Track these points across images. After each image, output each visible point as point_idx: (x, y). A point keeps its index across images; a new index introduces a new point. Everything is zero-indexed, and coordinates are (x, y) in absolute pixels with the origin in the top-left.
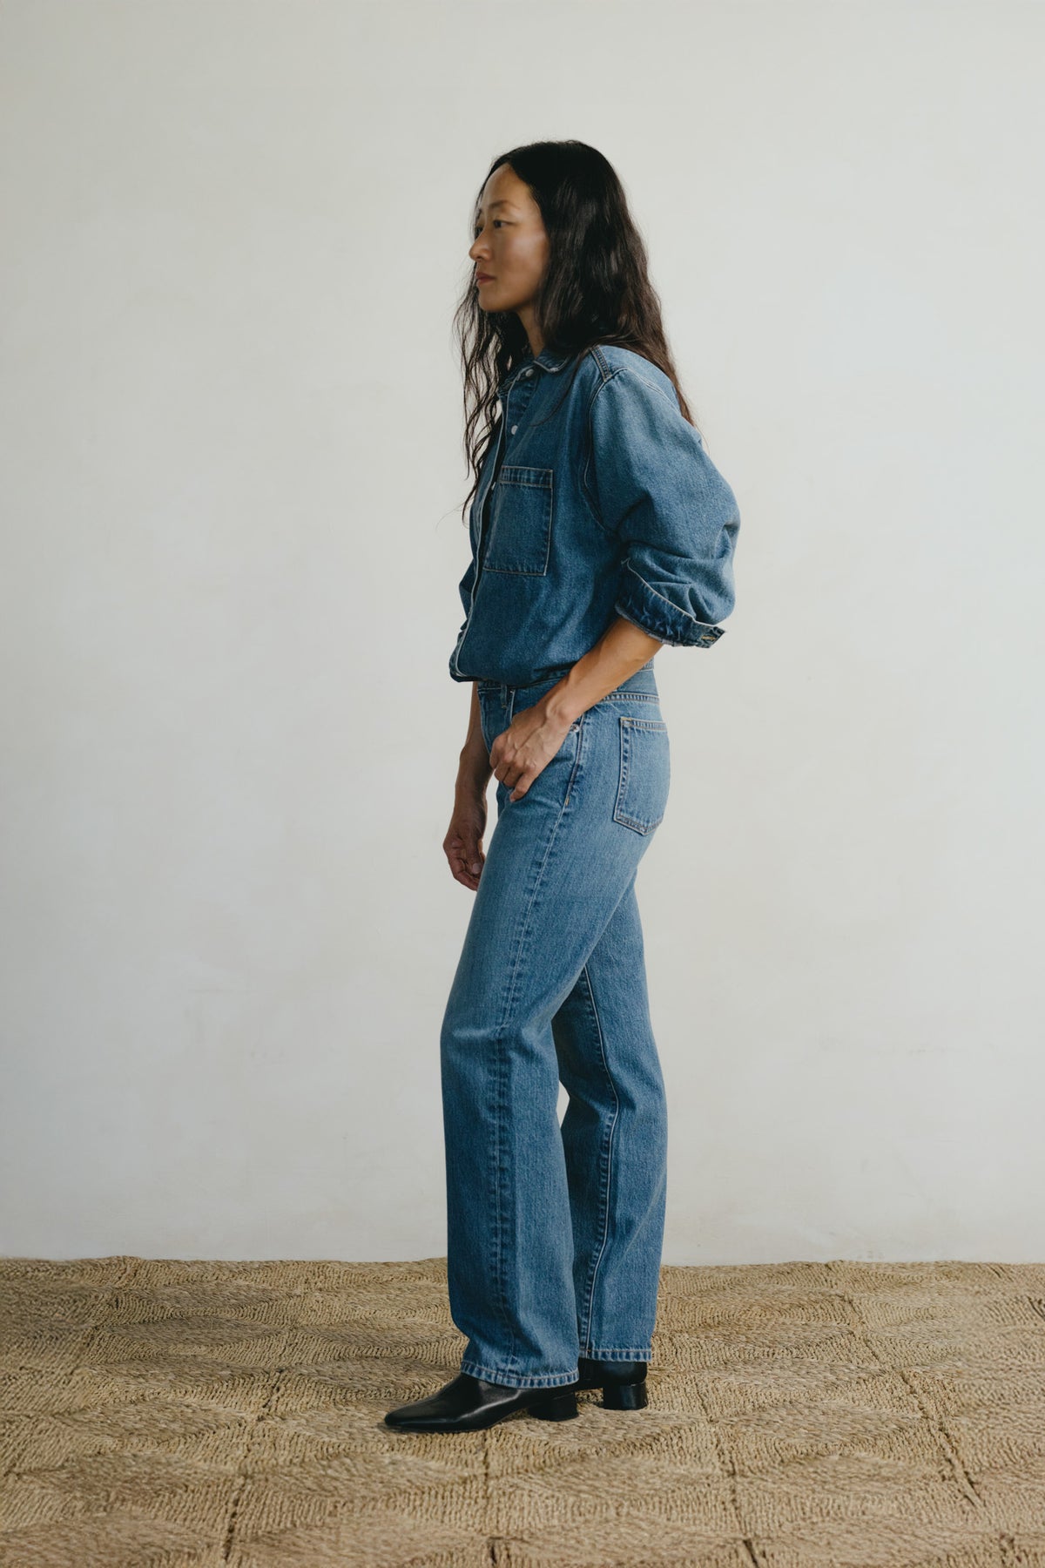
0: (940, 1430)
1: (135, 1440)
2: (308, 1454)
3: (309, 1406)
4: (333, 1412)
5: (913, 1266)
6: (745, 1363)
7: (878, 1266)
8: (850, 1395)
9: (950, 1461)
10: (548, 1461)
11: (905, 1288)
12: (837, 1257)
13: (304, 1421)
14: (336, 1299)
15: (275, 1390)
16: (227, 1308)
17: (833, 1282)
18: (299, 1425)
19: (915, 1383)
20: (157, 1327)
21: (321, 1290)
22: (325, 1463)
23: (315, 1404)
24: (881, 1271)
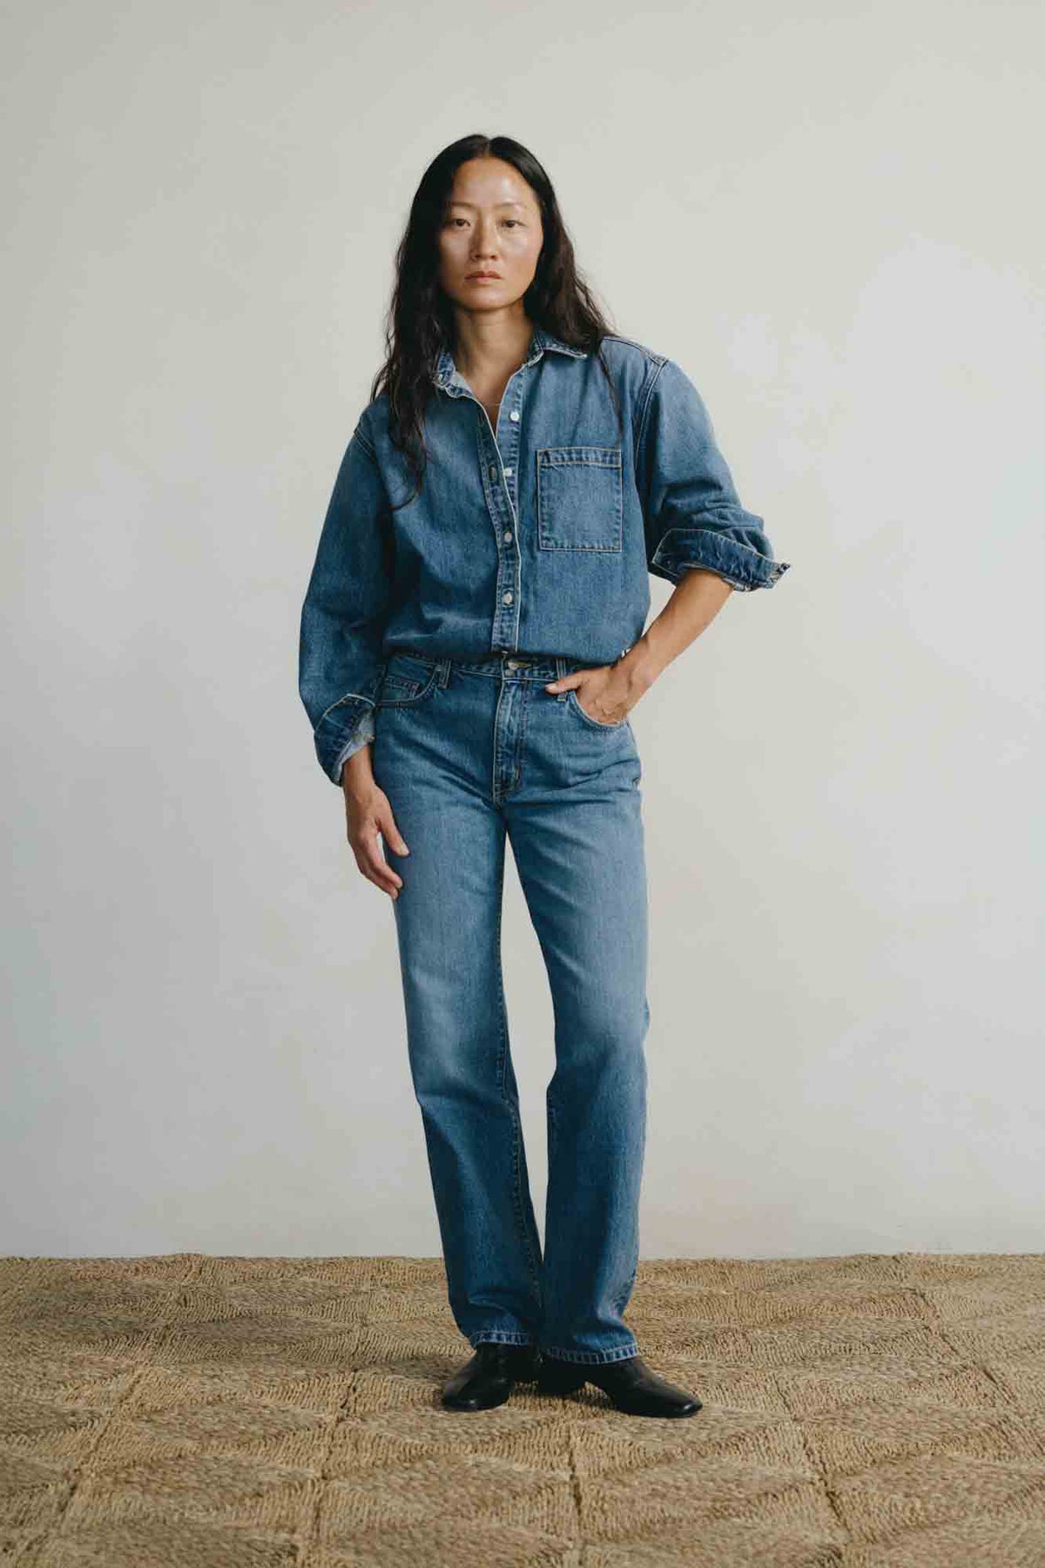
1: (214, 1442)
2: (390, 1455)
3: (387, 1407)
4: (412, 1412)
5: (982, 1258)
6: (823, 1359)
7: (947, 1257)
8: (935, 1392)
10: (634, 1461)
11: (976, 1281)
12: (905, 1250)
13: (384, 1422)
14: (404, 1296)
15: (351, 1390)
16: (295, 1306)
17: (903, 1275)
18: (379, 1426)
20: (227, 1325)
21: (387, 1286)
22: (407, 1465)
23: (393, 1405)
24: (950, 1263)
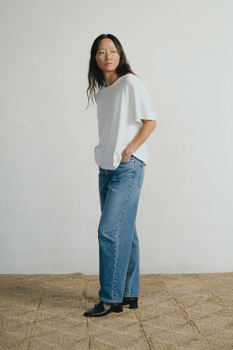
0: (184, 311)
2: (49, 317)
3: (48, 307)
4: (53, 308)
5: (176, 275)
7: (169, 274)
8: (164, 304)
9: (186, 318)
11: (175, 280)
12: (160, 273)
13: (47, 310)
14: (52, 283)
15: (40, 303)
16: (28, 285)
17: (159, 278)
18: (46, 311)
19: (178, 301)
21: (48, 281)
22: (52, 319)
24: (170, 276)
